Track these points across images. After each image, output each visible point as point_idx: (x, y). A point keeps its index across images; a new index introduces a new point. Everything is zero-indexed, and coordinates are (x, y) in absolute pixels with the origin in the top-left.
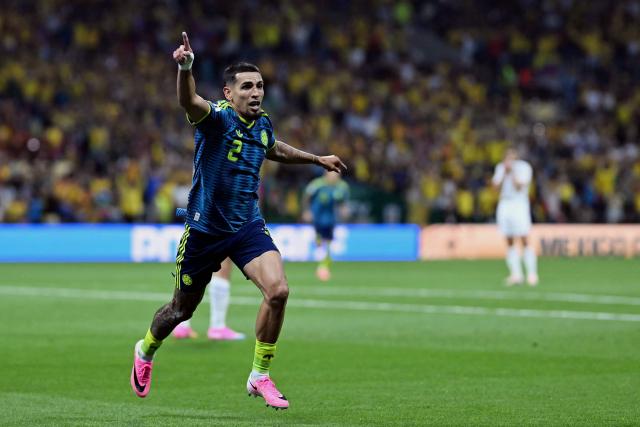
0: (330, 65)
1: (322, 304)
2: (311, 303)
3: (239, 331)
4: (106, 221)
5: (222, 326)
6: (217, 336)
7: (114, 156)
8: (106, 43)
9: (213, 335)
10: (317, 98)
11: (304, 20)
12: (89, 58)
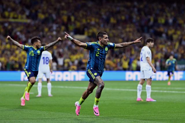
0: (179, 28)
1: (177, 92)
2: (173, 92)
3: (155, 100)
4: (119, 70)
5: (150, 98)
6: (149, 100)
7: (121, 53)
8: (119, 22)
9: (147, 100)
10: (175, 37)
11: (171, 16)
12: (114, 26)
